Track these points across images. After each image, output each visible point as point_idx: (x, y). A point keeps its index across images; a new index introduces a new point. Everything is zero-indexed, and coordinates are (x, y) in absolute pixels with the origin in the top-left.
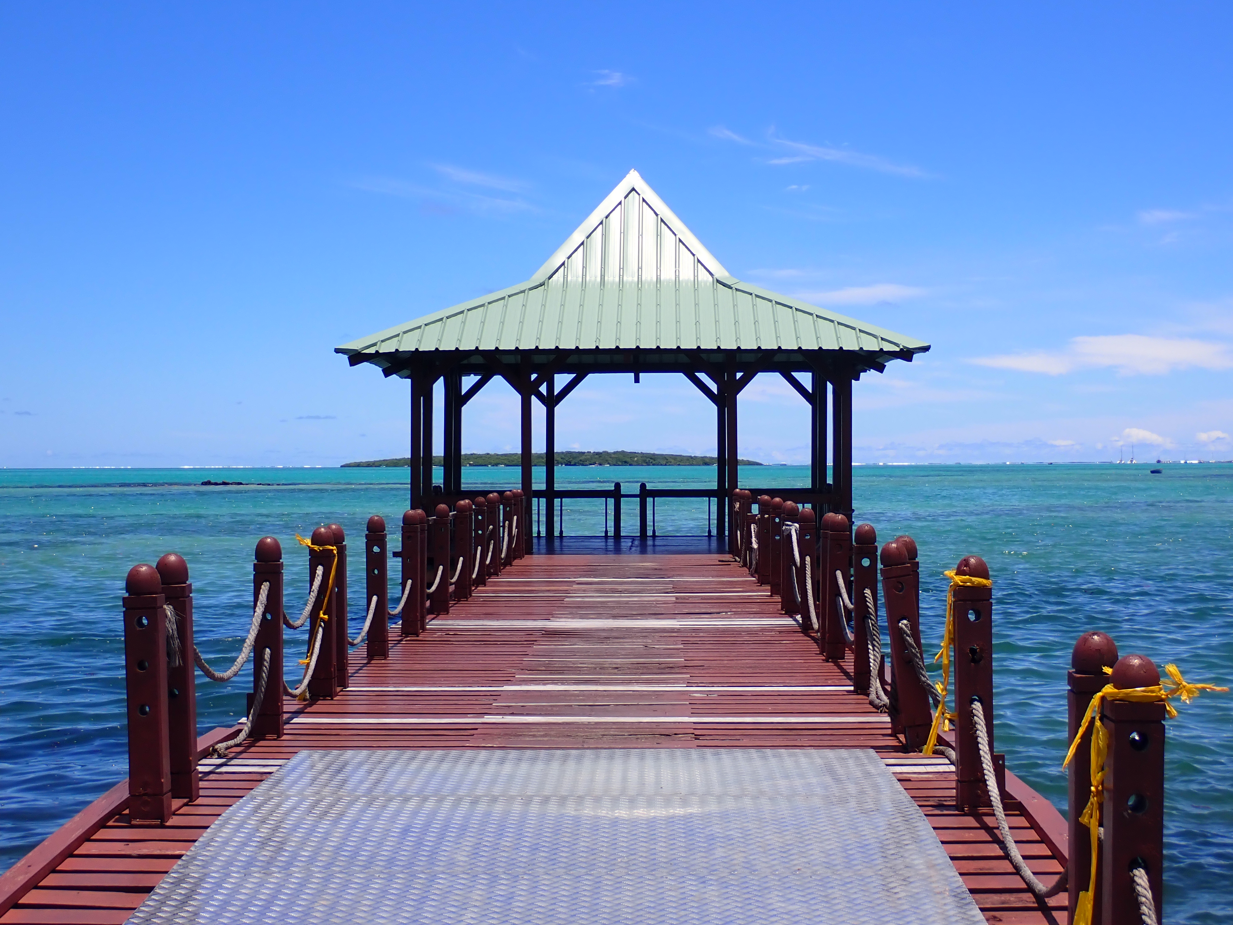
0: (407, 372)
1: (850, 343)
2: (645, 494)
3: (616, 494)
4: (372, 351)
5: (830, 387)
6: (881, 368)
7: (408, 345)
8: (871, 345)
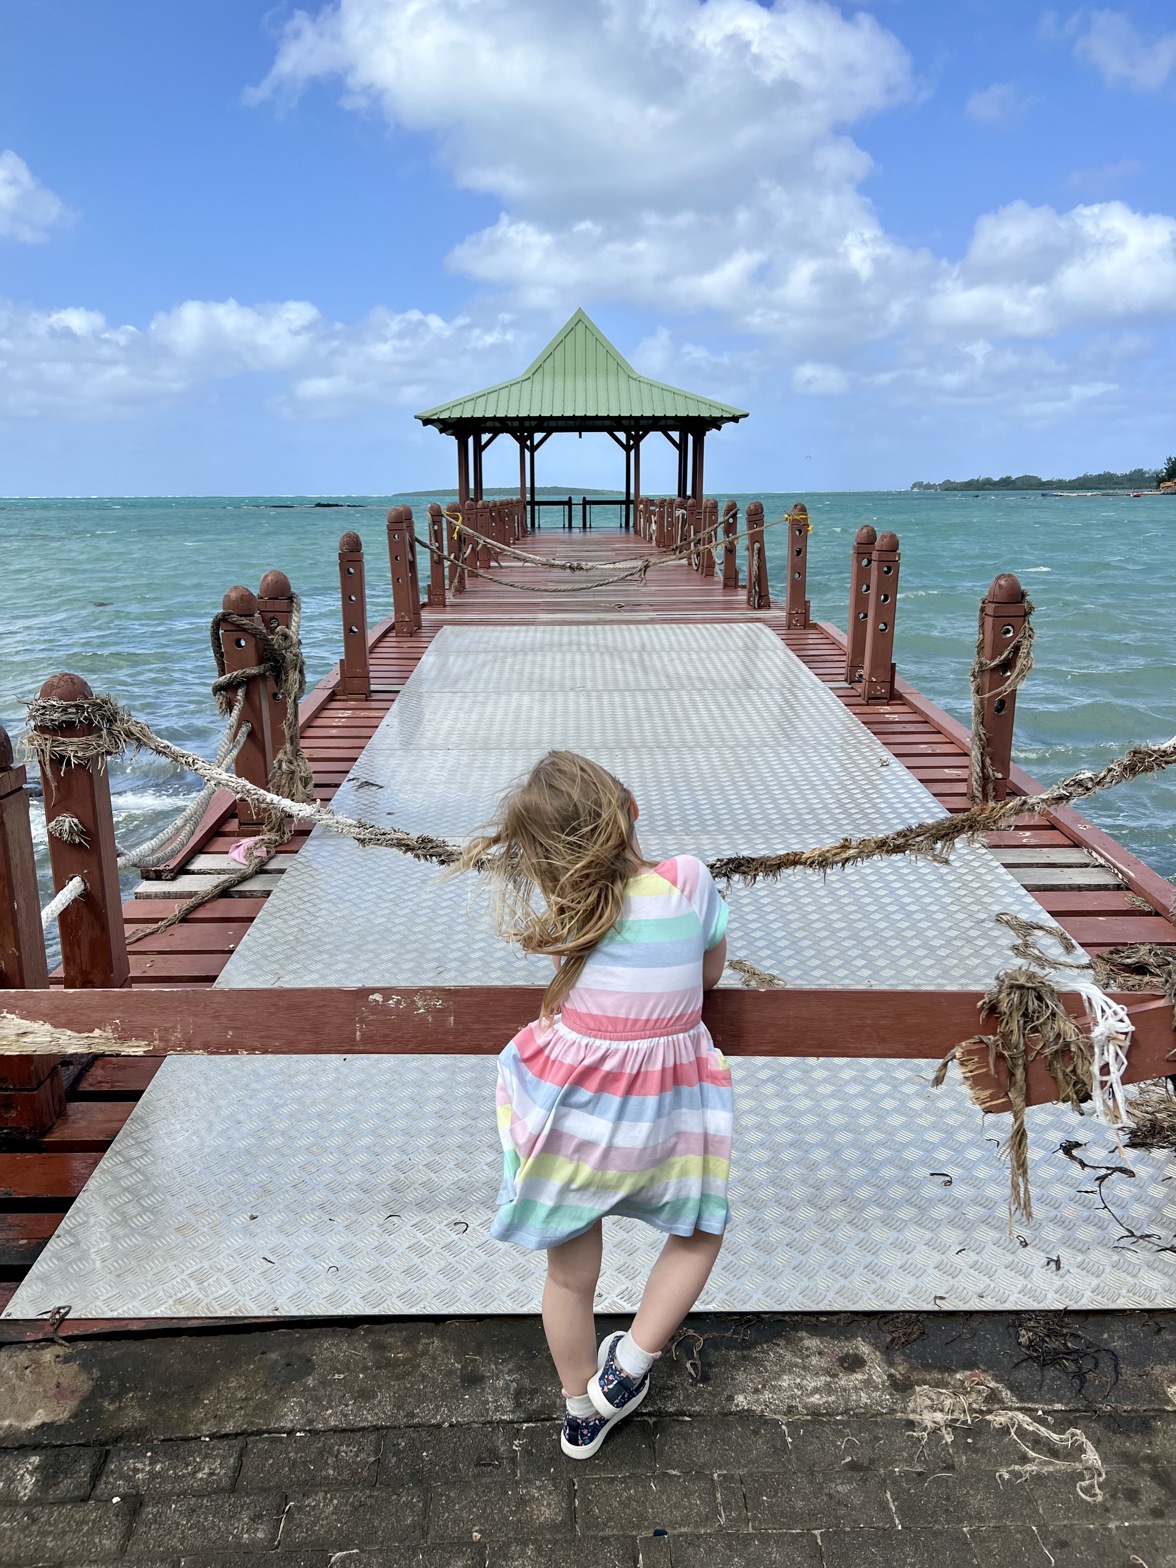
0: (450, 431)
1: (705, 414)
2: (585, 503)
3: (569, 503)
4: (435, 417)
5: (690, 439)
6: (719, 428)
7: (456, 414)
8: (716, 414)
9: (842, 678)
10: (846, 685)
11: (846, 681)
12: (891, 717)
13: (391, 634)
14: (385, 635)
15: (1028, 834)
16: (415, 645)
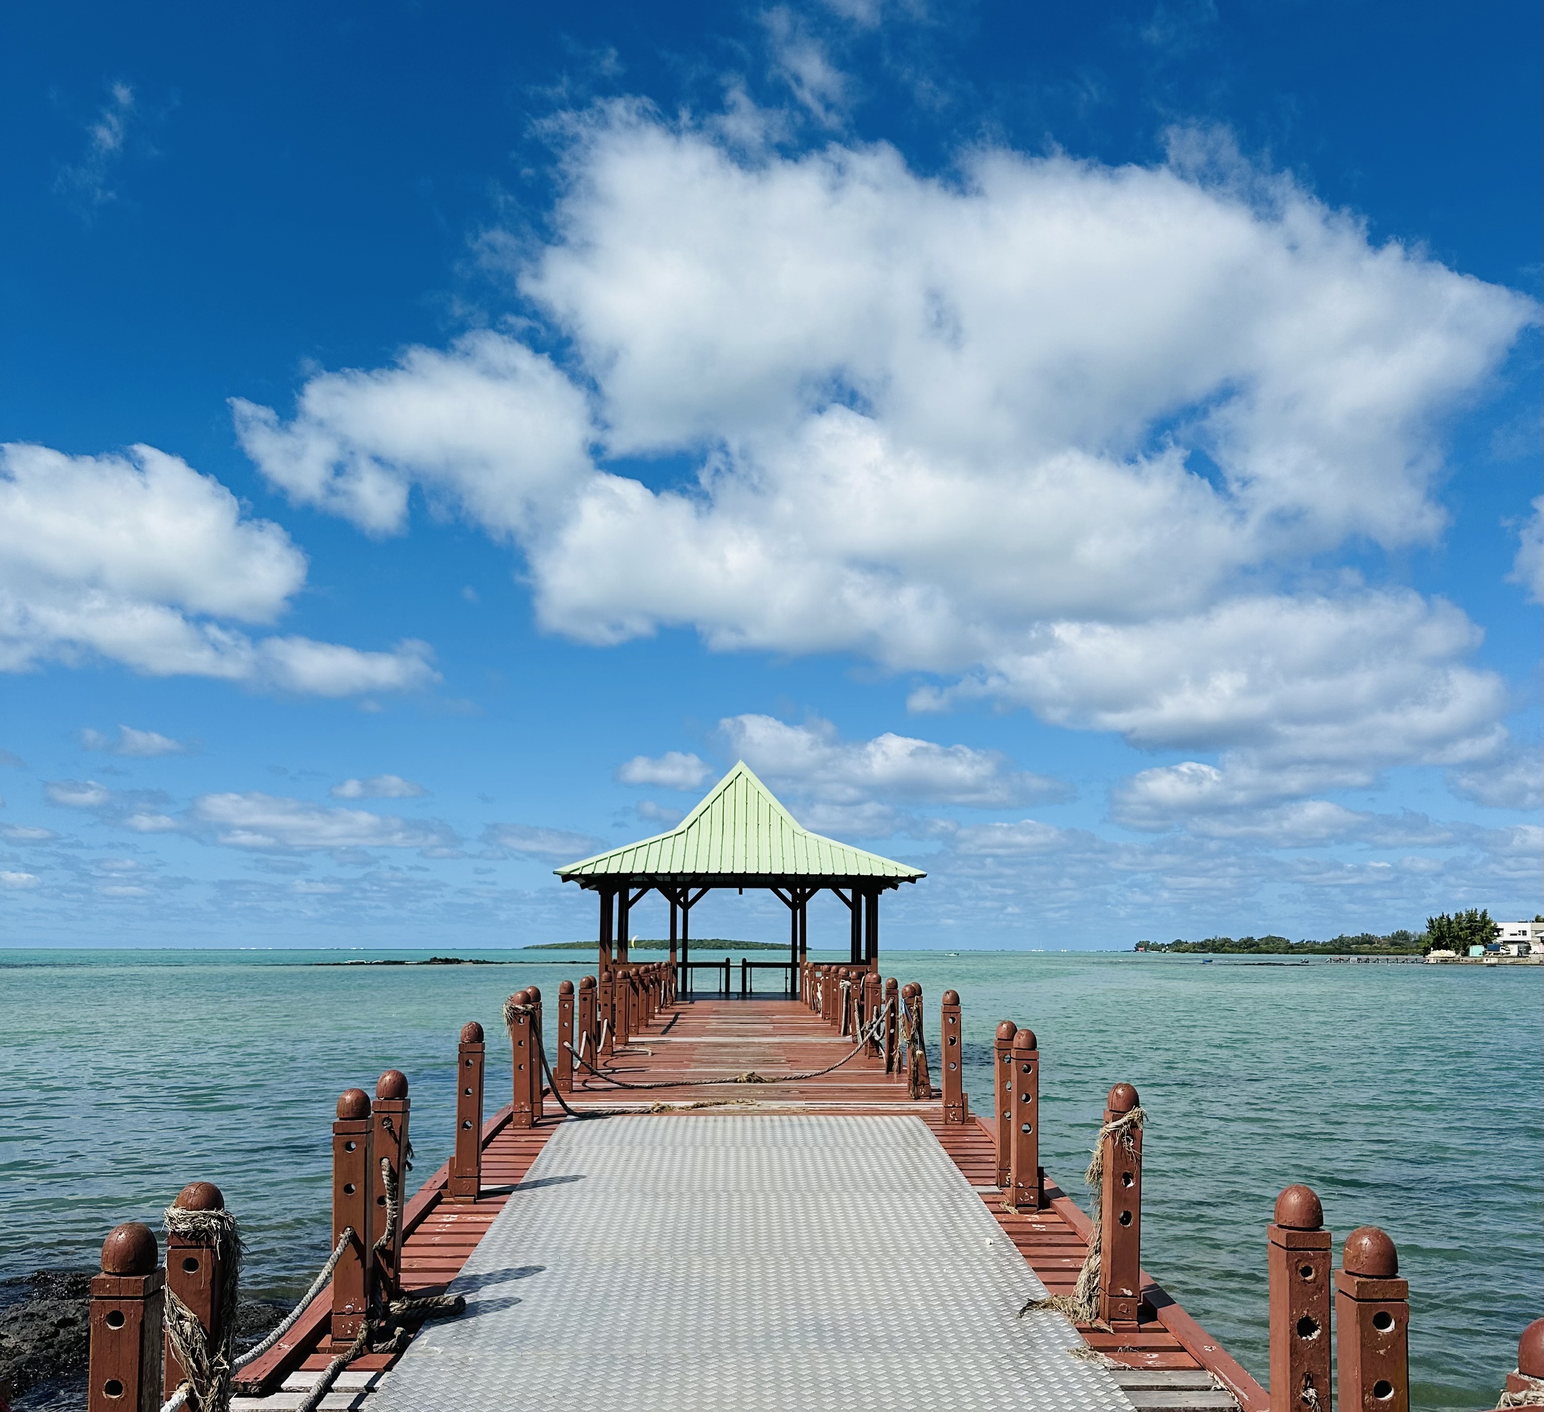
2: (746, 965)
3: (727, 965)
4: (577, 873)
5: (863, 898)
6: (896, 887)
8: (890, 873)
9: (993, 1182)
10: (996, 1189)
11: (997, 1185)
12: (1037, 1227)
13: (507, 1126)
14: (501, 1127)
15: (1155, 1356)
16: (534, 1138)
